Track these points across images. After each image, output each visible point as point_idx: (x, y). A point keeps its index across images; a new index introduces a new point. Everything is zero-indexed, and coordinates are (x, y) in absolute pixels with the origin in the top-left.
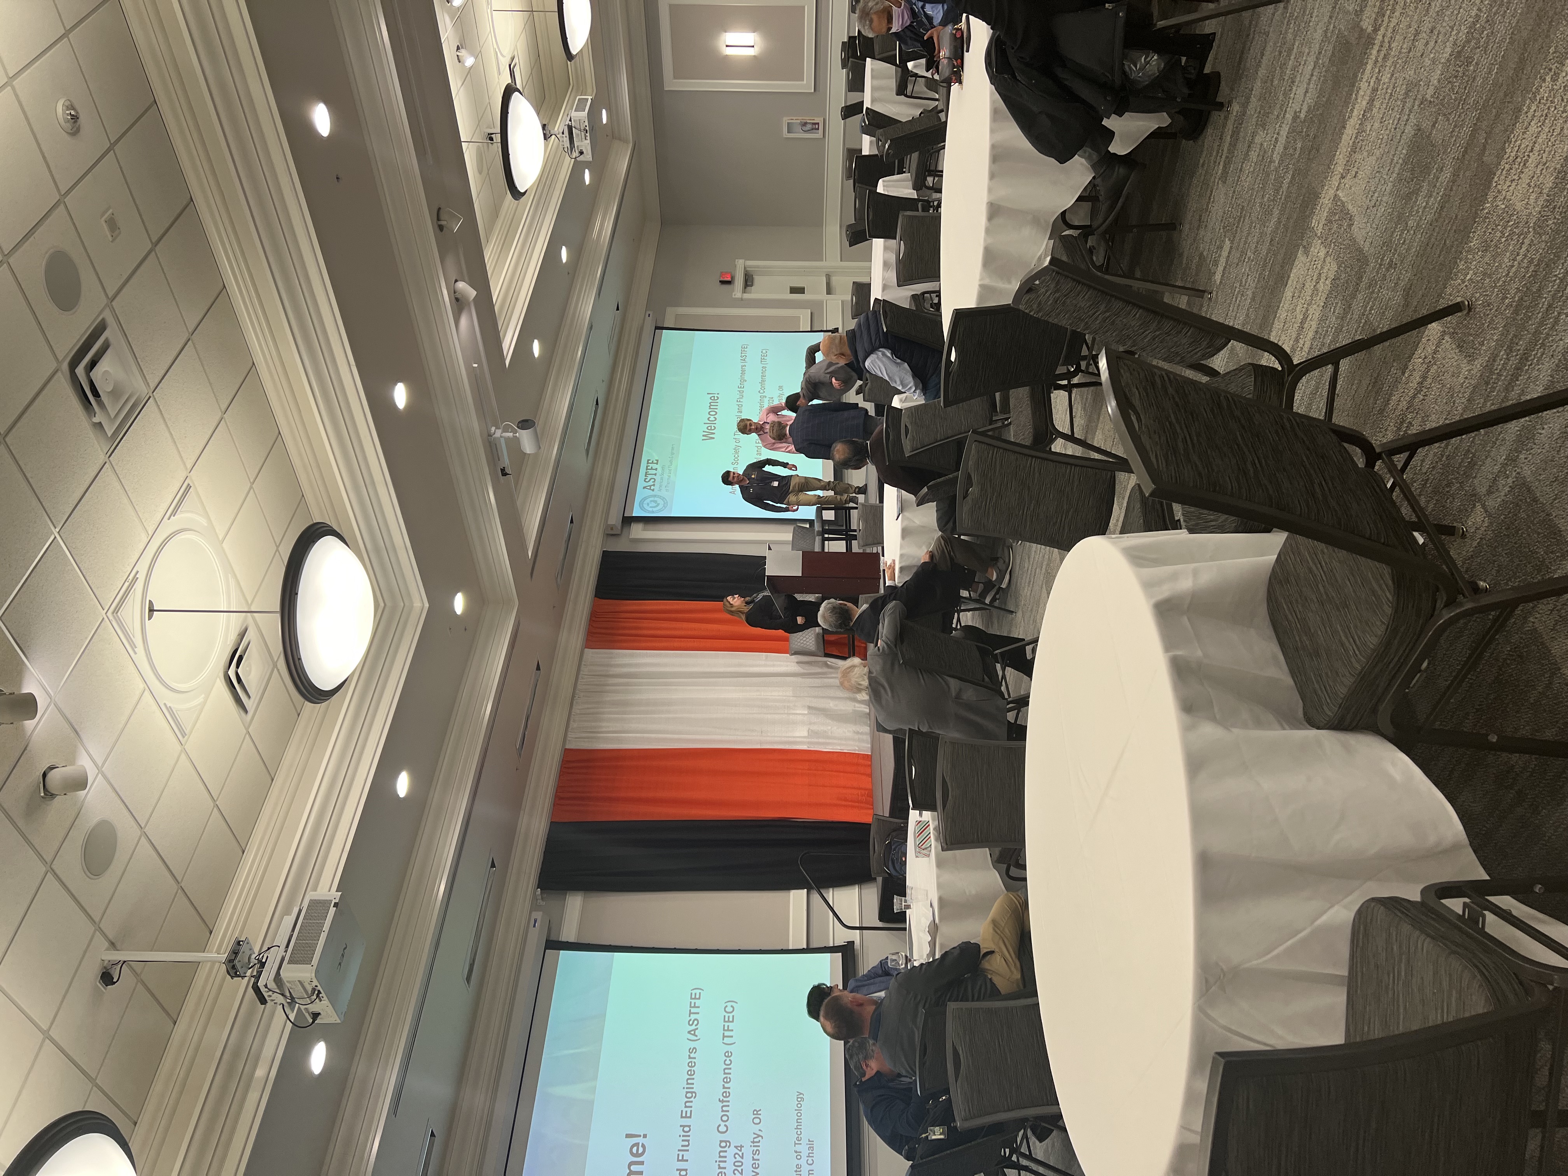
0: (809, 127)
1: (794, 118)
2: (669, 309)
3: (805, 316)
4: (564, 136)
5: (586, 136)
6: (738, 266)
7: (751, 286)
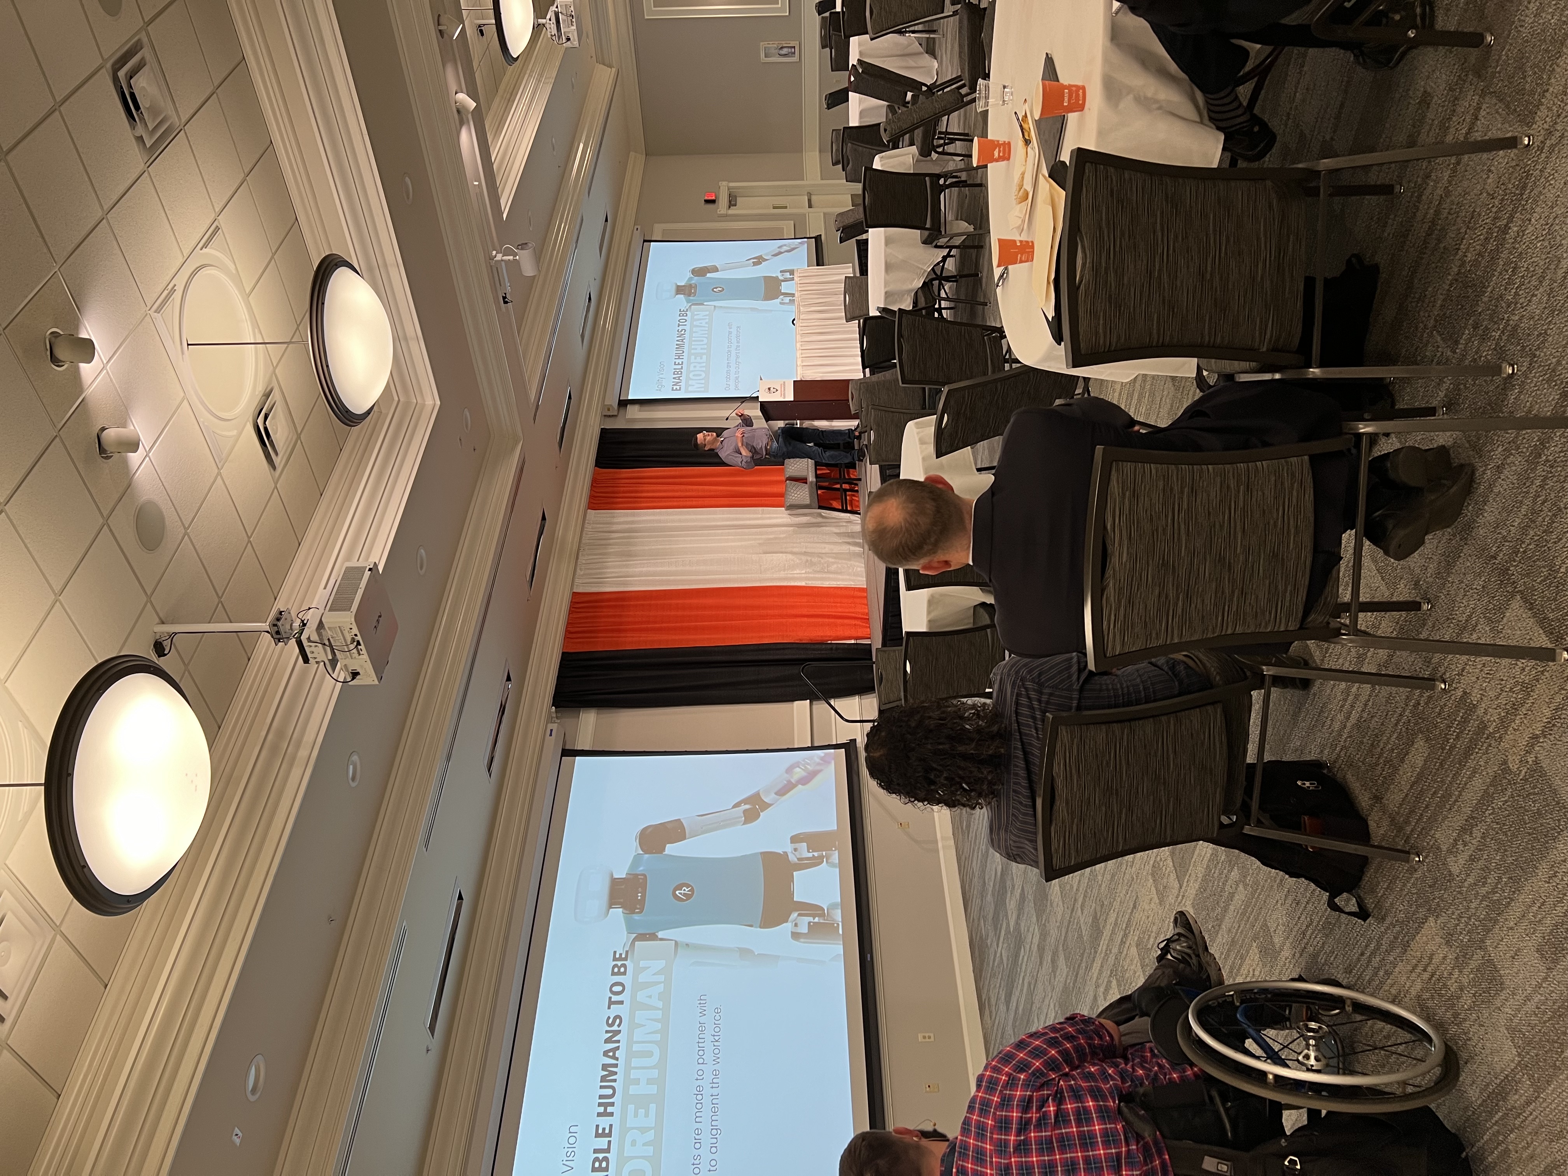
0: (786, 52)
1: (771, 43)
2: (656, 225)
3: (788, 227)
4: (551, 22)
5: (572, 22)
6: (721, 188)
7: (735, 205)
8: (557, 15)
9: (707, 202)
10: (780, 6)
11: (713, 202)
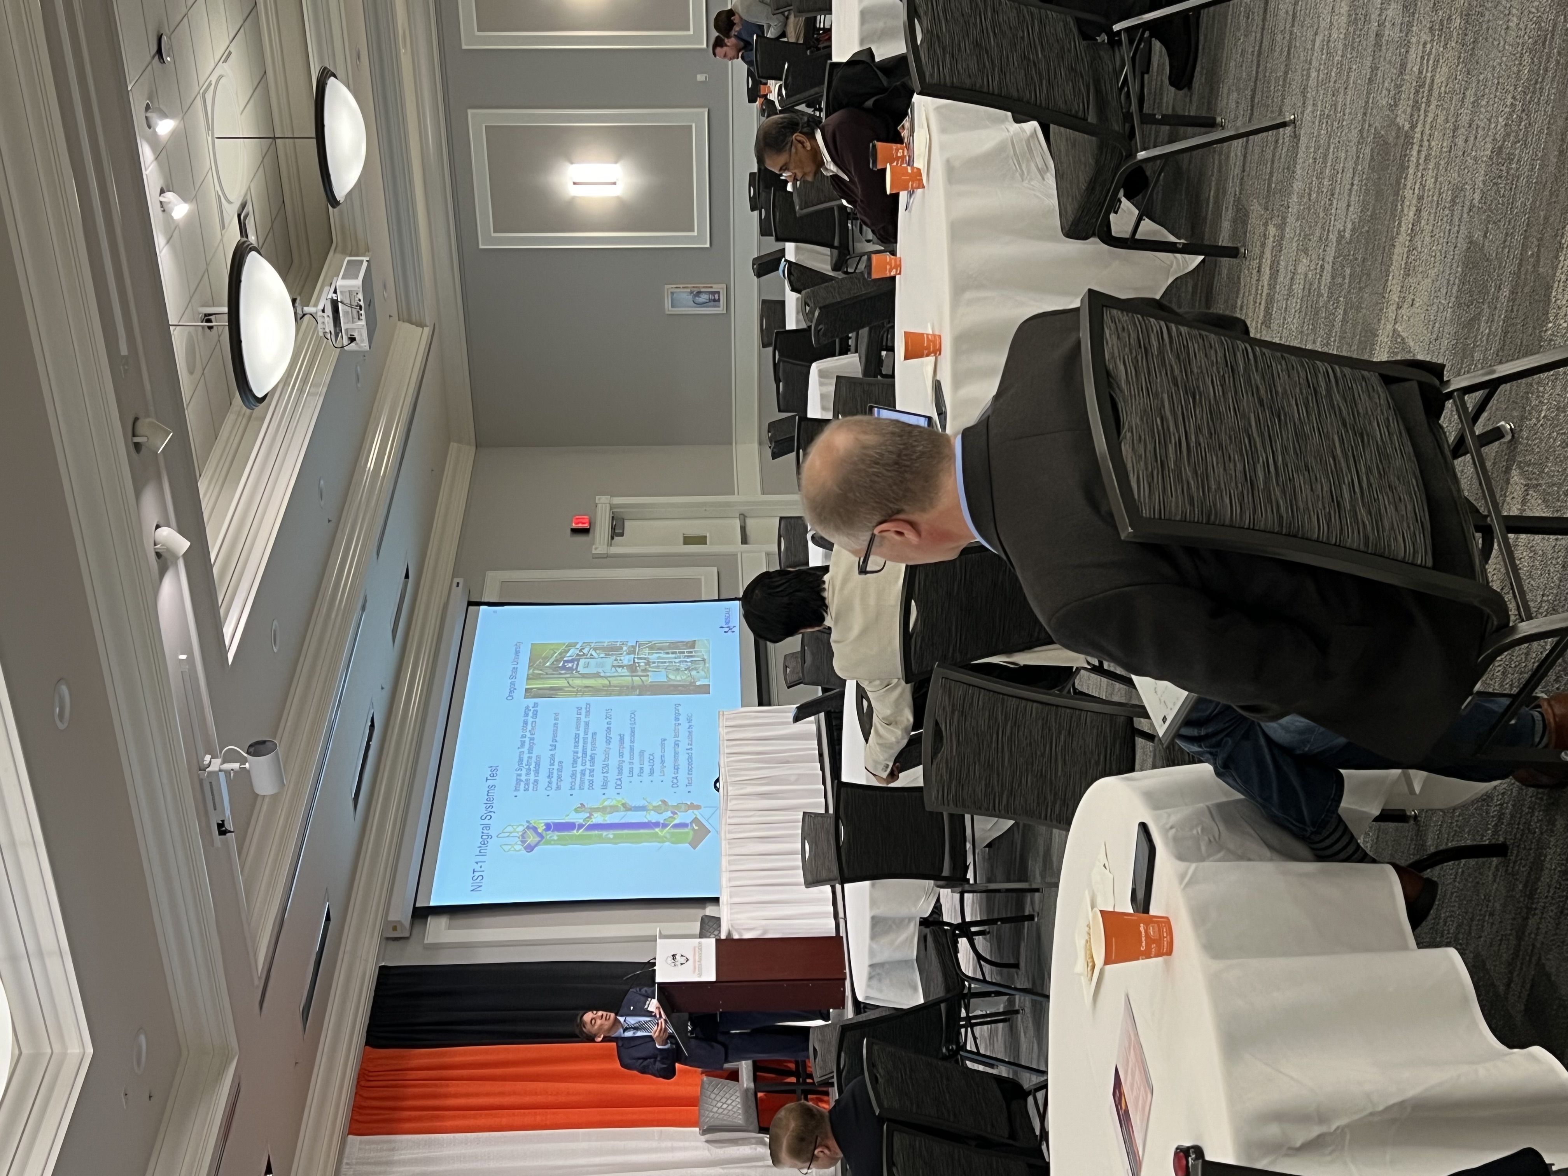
0: (704, 298)
1: (681, 286)
2: (490, 574)
3: (707, 577)
4: (325, 315)
5: (359, 315)
6: (599, 506)
7: (622, 535)
8: (335, 304)
9: (575, 531)
10: (695, 233)
11: (585, 531)
